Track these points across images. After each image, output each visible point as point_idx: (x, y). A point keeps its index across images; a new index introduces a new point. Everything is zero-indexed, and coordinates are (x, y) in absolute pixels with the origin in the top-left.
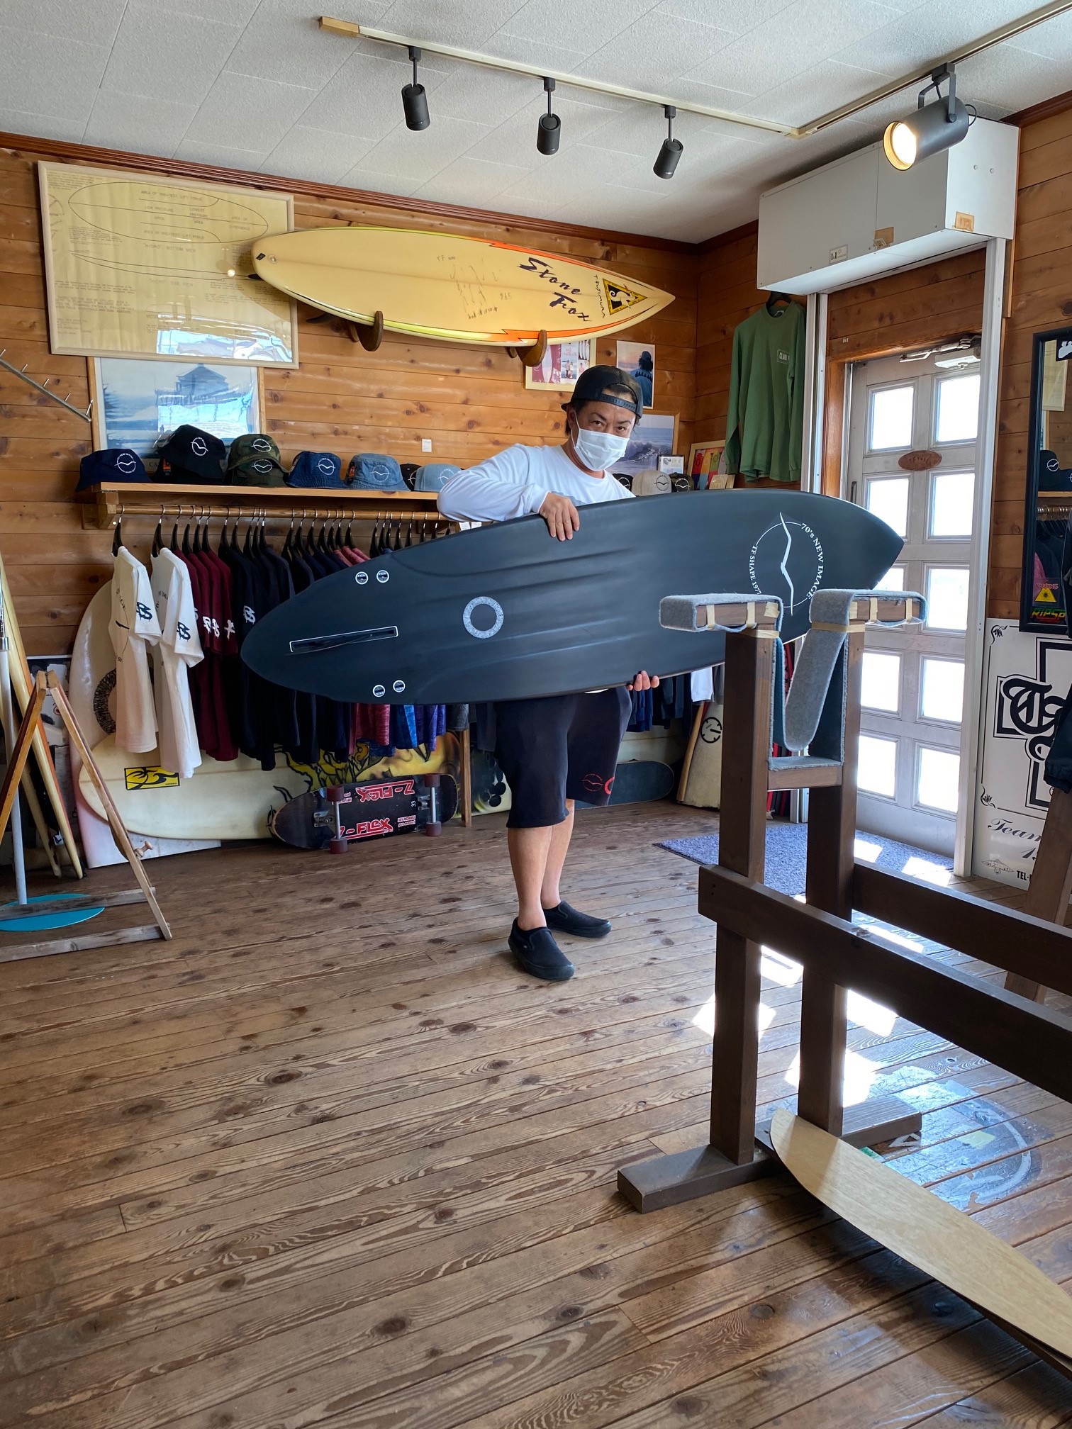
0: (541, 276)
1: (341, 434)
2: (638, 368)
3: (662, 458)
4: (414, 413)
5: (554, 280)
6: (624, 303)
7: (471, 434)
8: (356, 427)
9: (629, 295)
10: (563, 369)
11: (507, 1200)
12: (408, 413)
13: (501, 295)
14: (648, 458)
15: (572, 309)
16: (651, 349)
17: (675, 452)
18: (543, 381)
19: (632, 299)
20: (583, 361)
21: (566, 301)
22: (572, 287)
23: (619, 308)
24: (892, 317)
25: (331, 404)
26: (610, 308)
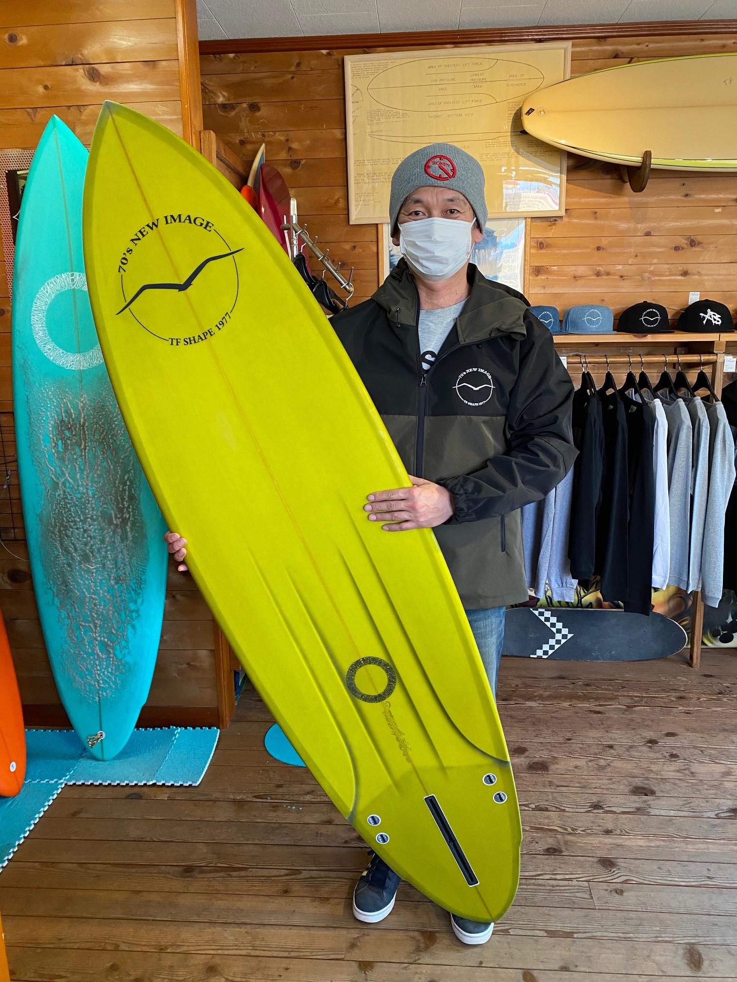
1: (604, 275)
4: (683, 248)
8: (620, 267)
12: (677, 248)
25: (595, 247)
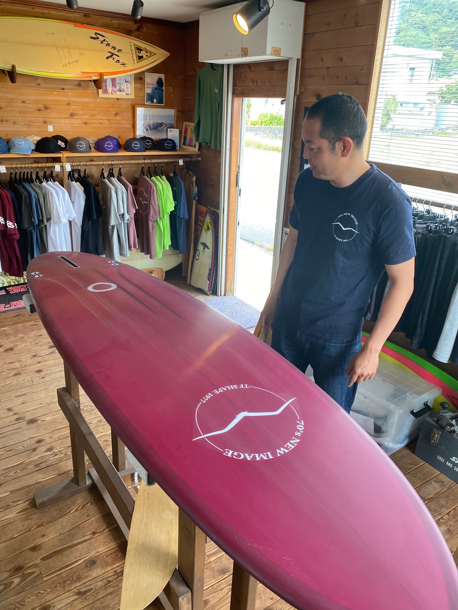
0: (102, 43)
1: (5, 121)
2: (156, 86)
3: (169, 129)
4: (42, 110)
5: (108, 45)
6: (145, 56)
7: (72, 120)
8: (13, 118)
9: (147, 52)
10: (118, 87)
11: (16, 513)
12: (39, 110)
13: (80, 53)
14: (162, 129)
15: (117, 60)
16: (162, 76)
17: (175, 126)
18: (108, 93)
19: (148, 54)
20: (127, 83)
21: (114, 56)
22: (118, 48)
23: (142, 59)
24: (257, 83)
26: (137, 59)
